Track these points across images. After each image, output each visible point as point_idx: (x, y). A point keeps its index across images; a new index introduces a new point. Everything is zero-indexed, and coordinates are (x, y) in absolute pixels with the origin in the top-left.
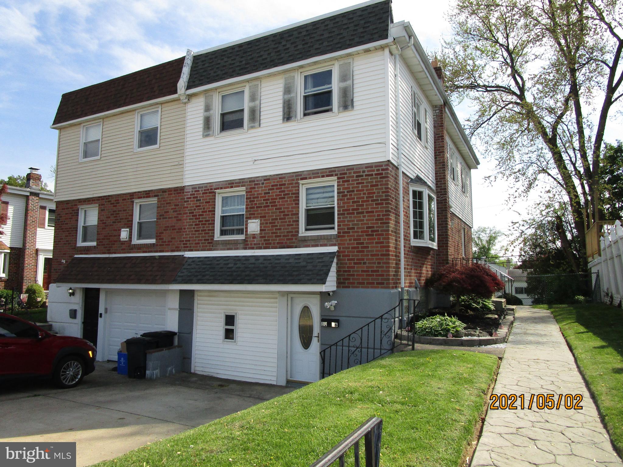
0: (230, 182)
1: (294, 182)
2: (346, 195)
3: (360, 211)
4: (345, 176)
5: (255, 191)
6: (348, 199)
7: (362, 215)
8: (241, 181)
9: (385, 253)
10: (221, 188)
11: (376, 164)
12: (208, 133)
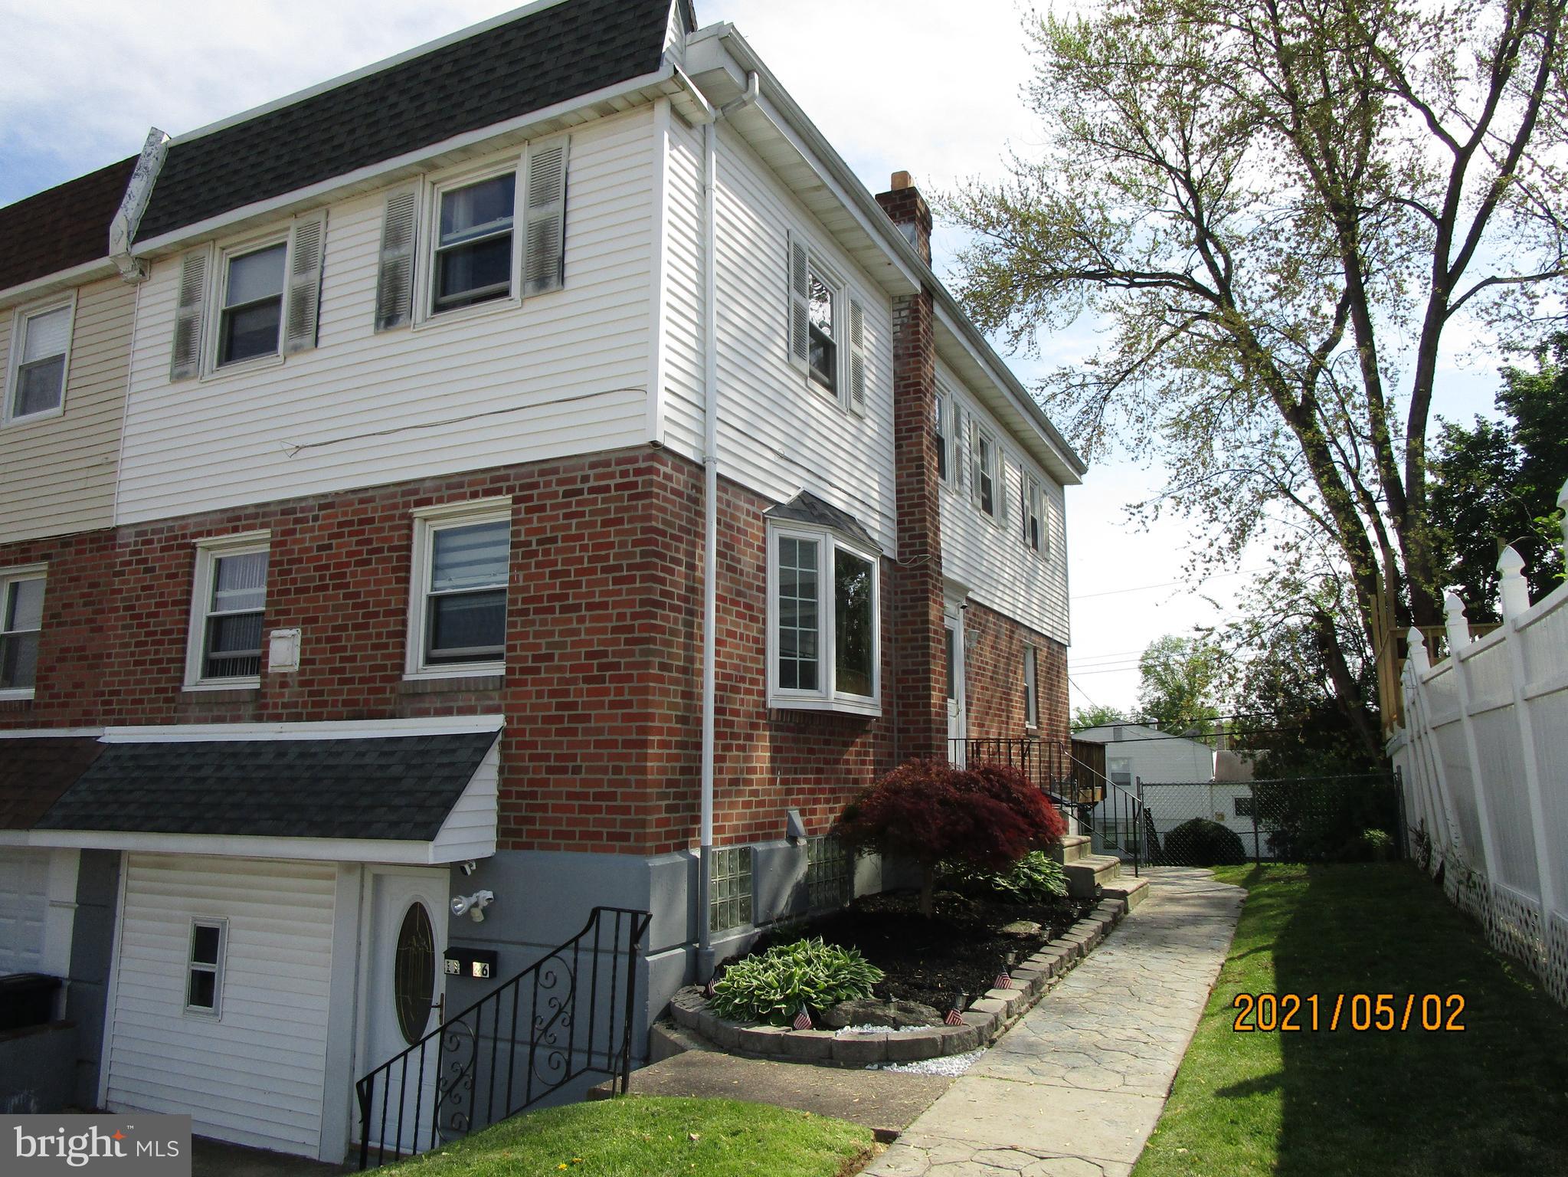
0: (230, 514)
1: (397, 513)
2: (535, 553)
3: (571, 601)
4: (535, 492)
5: (295, 542)
6: (538, 565)
7: (574, 615)
8: (261, 510)
9: (634, 737)
10: (209, 534)
11: (621, 455)
12: (185, 369)
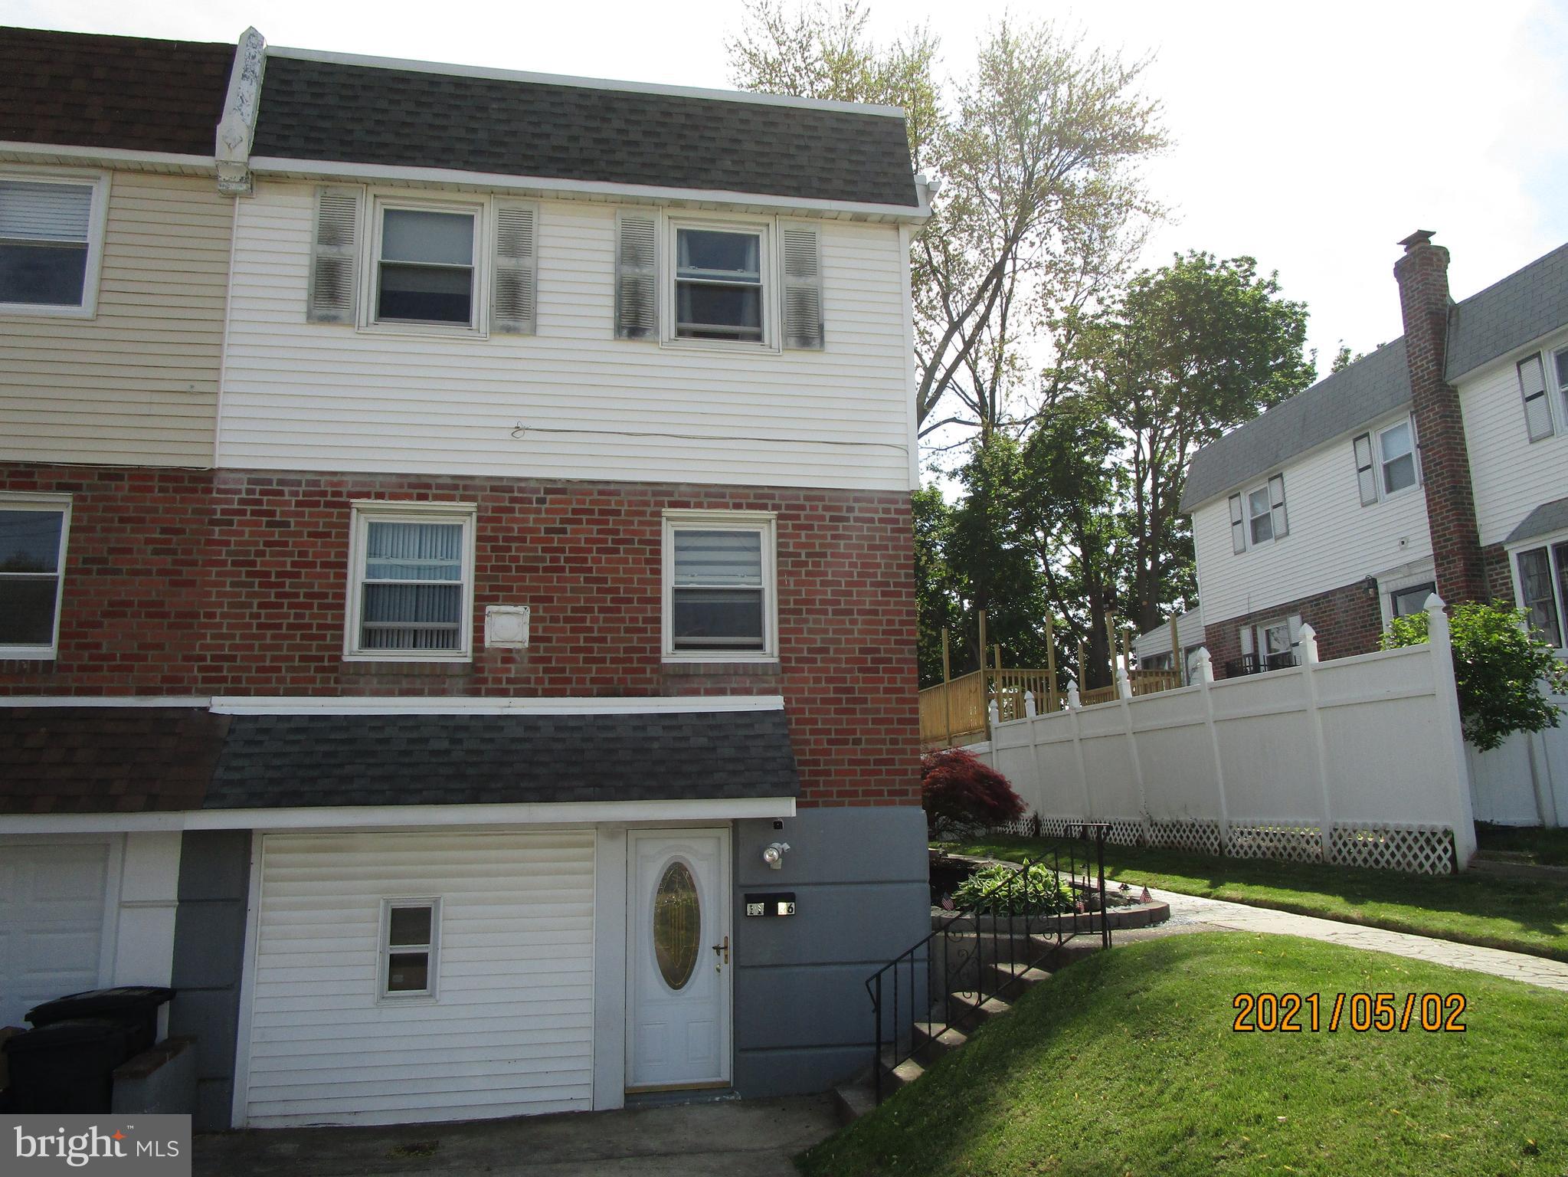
0: (413, 480)
1: (649, 510)
2: (806, 564)
3: (843, 606)
4: (802, 513)
5: (514, 520)
6: (808, 574)
8: (461, 483)
9: (908, 716)
12: (333, 312)
